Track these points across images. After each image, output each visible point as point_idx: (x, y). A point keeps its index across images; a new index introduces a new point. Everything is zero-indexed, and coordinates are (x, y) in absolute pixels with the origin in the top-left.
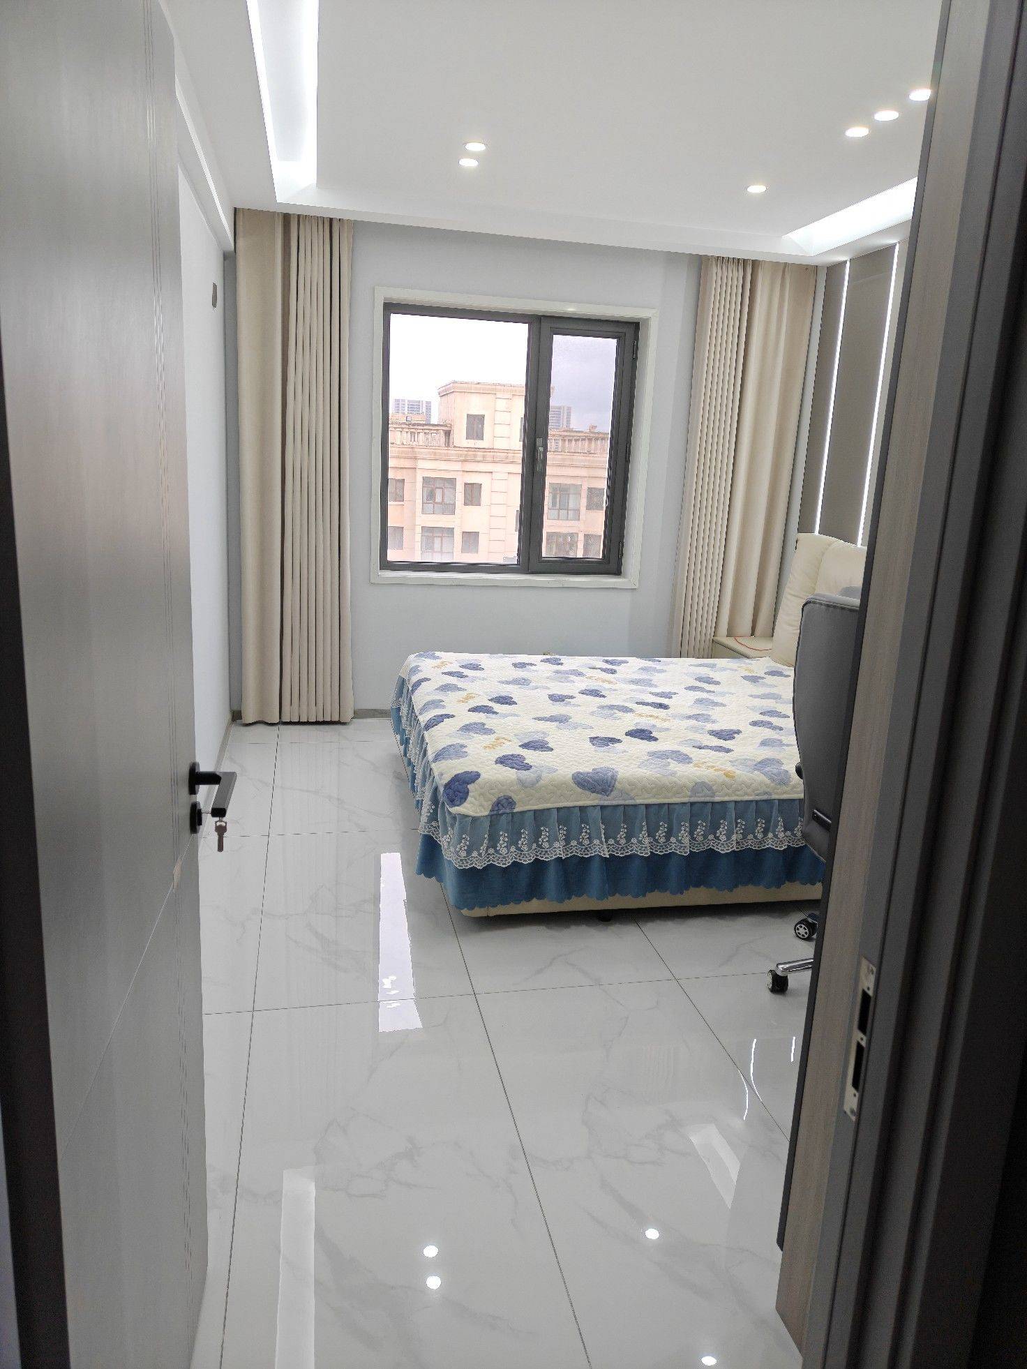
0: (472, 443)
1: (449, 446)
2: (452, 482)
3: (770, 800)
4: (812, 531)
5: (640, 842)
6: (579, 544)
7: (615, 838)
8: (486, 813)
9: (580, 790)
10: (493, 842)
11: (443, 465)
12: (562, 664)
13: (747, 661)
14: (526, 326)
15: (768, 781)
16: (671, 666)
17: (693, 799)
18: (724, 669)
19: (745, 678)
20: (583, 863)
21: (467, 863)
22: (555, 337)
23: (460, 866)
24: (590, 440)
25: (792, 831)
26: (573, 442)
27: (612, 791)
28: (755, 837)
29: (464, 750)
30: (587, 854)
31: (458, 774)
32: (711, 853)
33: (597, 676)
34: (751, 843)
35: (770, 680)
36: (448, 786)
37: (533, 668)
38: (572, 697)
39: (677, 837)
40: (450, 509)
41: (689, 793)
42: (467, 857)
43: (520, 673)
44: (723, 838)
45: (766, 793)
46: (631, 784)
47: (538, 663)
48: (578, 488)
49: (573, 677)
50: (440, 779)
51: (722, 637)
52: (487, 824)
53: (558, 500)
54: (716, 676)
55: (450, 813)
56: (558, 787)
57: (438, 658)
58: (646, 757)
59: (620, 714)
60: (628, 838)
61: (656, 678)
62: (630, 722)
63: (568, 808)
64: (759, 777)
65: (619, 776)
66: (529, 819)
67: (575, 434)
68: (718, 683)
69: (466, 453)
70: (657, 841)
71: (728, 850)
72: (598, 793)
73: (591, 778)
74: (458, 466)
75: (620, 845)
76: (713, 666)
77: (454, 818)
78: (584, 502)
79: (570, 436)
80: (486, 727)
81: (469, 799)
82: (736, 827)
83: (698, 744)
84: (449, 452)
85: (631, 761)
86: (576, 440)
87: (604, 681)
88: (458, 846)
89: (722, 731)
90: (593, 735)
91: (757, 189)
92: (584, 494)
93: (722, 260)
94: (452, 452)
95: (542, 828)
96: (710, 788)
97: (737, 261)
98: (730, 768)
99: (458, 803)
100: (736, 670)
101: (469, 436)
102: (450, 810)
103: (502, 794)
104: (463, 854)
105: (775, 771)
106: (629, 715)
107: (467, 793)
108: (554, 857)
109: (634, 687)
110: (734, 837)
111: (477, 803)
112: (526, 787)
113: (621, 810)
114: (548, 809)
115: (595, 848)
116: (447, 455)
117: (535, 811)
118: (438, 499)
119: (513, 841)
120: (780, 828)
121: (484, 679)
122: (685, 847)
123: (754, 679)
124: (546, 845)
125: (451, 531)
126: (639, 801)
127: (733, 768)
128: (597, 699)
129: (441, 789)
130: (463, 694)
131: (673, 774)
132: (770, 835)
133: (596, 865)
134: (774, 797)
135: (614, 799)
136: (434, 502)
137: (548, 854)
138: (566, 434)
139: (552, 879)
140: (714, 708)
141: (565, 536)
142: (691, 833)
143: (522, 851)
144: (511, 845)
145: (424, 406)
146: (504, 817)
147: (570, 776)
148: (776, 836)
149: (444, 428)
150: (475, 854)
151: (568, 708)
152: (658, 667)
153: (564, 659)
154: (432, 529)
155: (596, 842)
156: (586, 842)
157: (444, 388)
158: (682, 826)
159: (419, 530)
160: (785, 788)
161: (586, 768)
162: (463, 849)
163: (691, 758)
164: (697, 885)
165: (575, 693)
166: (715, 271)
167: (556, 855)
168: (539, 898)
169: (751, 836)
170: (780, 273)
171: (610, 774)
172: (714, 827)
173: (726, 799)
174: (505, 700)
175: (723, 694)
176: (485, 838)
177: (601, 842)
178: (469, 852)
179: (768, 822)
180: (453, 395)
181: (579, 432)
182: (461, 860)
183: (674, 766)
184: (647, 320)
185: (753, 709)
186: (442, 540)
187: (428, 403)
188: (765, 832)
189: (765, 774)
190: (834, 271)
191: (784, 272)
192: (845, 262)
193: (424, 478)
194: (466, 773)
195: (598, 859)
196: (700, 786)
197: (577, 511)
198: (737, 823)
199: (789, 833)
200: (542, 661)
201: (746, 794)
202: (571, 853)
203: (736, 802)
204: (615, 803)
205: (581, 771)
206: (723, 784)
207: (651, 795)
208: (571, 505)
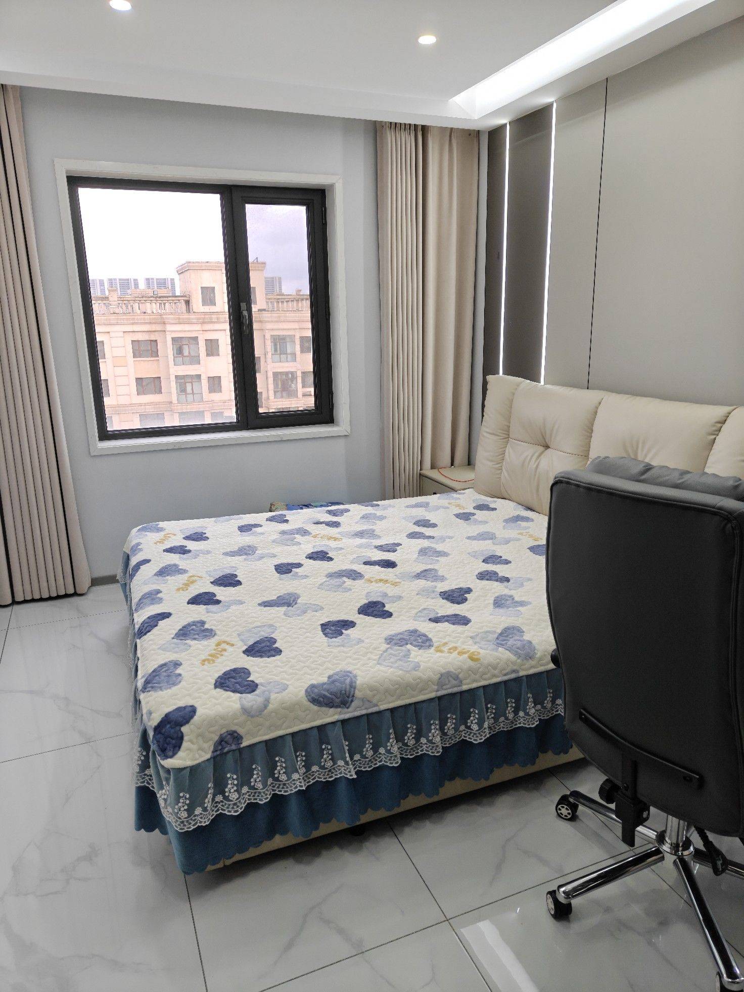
0: (207, 309)
1: (189, 312)
2: (195, 339)
3: (519, 677)
4: (498, 373)
5: (389, 752)
6: (298, 379)
7: (361, 753)
8: (208, 756)
9: (316, 708)
10: (220, 788)
11: (187, 327)
12: (287, 521)
13: (455, 495)
14: (218, 196)
15: (513, 658)
16: (391, 510)
17: (440, 693)
18: (437, 508)
19: (458, 516)
20: (329, 787)
21: (190, 824)
22: (246, 205)
23: (181, 829)
24: (297, 301)
25: (542, 703)
26: (285, 303)
27: (352, 701)
28: (507, 719)
29: (178, 671)
30: (332, 777)
31: (170, 713)
32: (465, 745)
33: (323, 533)
34: (503, 726)
35: (480, 515)
36: (157, 729)
37: (259, 530)
38: (299, 565)
39: (427, 738)
40: (196, 360)
41: (436, 687)
42: (188, 817)
43: (246, 539)
44: (475, 727)
45: (514, 671)
46: (372, 689)
47: (264, 522)
48: (292, 337)
49: (298, 538)
50: (149, 720)
51: (428, 471)
52: (210, 771)
53: (278, 347)
54: (432, 517)
55: (163, 767)
56: (291, 708)
57: (161, 530)
58: (385, 646)
59: (349, 582)
60: (375, 749)
61: (378, 527)
62: (361, 593)
63: (304, 731)
64: (504, 655)
65: (359, 682)
66: (260, 754)
67: (286, 297)
68: (434, 526)
69: (203, 316)
70: (406, 745)
71: (481, 739)
72: (337, 707)
73: (325, 690)
74: (198, 327)
75: (367, 758)
76: (426, 505)
77: (168, 771)
78: (298, 348)
79: (282, 299)
80: (206, 626)
81: (185, 744)
82: (487, 712)
83: (432, 616)
84: (190, 317)
85: (369, 655)
86: (287, 302)
87: (330, 538)
88: (176, 807)
89: (453, 591)
90: (325, 620)
91: (427, 40)
92: (298, 342)
93: (395, 126)
94: (192, 316)
95: (277, 759)
96: (456, 678)
97: (407, 127)
98: (474, 648)
99: (171, 753)
100: (448, 508)
101: (205, 303)
102: (163, 762)
103: (224, 730)
104: (185, 814)
105: (519, 644)
106: (358, 583)
107: (181, 738)
108: (295, 790)
109: (359, 541)
110: (486, 725)
111: (195, 747)
112: (252, 717)
113: (364, 722)
114: (281, 737)
115: (339, 770)
116: (189, 319)
117: (266, 742)
118: (186, 353)
119: (245, 780)
120: (531, 705)
121: (208, 552)
122: (437, 746)
123: (465, 517)
124: (283, 777)
125: (199, 376)
126: (383, 707)
127: (476, 647)
128: (325, 564)
129: (151, 734)
130: (182, 578)
131: (417, 667)
132: (521, 714)
133: (342, 788)
134: (522, 673)
135: (355, 710)
136: (183, 355)
137: (287, 788)
138: (278, 297)
139: (294, 812)
140: (439, 558)
141: (287, 373)
142: (442, 729)
143: (257, 789)
144: (242, 786)
145: (169, 282)
146: (230, 756)
147: (303, 693)
148: (527, 714)
149: (183, 298)
150: (198, 811)
151: (296, 583)
152: (379, 513)
153: (290, 515)
154: (184, 377)
155: (341, 763)
156: (330, 764)
157: (180, 267)
158: (432, 724)
159: (173, 378)
160: (533, 663)
161: (320, 678)
162: (182, 809)
163: (430, 640)
164: (451, 779)
165: (301, 559)
166: (390, 137)
167: (296, 787)
168: (281, 834)
169: (502, 719)
170: (448, 138)
171: (348, 681)
172: (464, 718)
173: (474, 685)
174: (229, 580)
175: (443, 539)
176: (210, 788)
177: (347, 763)
178: (190, 811)
179: (518, 701)
180: (188, 272)
181: (289, 295)
182: (182, 822)
183: (417, 655)
184: (332, 186)
185: (474, 555)
186: (192, 385)
187: (172, 280)
188: (516, 712)
189: (509, 649)
190: (495, 134)
191: (450, 136)
192: (506, 125)
193: (173, 339)
194: (179, 709)
195: (343, 779)
196: (446, 677)
197: (294, 354)
198: (487, 708)
199: (539, 707)
200: (267, 520)
201: (494, 676)
202: (313, 779)
203: (484, 687)
204: (357, 714)
205: (315, 682)
206: (470, 669)
207: (395, 697)
208: (289, 351)
